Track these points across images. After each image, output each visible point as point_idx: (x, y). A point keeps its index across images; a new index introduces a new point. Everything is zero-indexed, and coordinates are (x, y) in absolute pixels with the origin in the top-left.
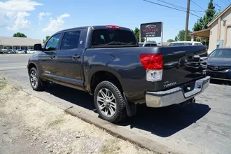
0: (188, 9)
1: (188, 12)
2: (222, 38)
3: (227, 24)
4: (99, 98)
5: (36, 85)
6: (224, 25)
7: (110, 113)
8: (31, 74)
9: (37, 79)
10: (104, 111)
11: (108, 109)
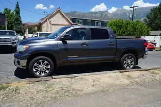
4: (125, 62)
5: (45, 73)
6: (50, 23)
7: (130, 67)
8: (35, 64)
9: (49, 66)
10: (127, 67)
11: (129, 65)
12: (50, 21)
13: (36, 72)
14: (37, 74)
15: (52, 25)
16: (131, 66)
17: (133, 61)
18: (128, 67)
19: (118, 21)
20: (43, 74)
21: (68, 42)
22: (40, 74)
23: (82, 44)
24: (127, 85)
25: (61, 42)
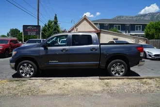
4: (112, 69)
5: (30, 74)
6: (77, 31)
7: (119, 74)
8: (21, 67)
9: (33, 69)
10: (115, 74)
11: (118, 72)
12: (77, 29)
13: (22, 73)
14: (23, 75)
16: (121, 74)
17: (123, 68)
18: (117, 75)
19: (158, 23)
20: (28, 76)
21: (49, 48)
22: (26, 75)
23: (62, 50)
24: (95, 92)
25: (43, 48)
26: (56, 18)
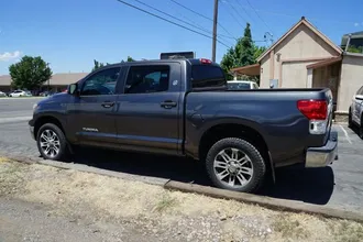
0: (215, 35)
1: (215, 39)
2: (276, 77)
3: (282, 58)
4: (217, 164)
5: (55, 153)
6: (278, 60)
7: (237, 182)
8: (42, 135)
10: (226, 179)
12: (279, 56)
15: (283, 63)
16: (244, 182)
17: (249, 165)
18: (231, 184)
22: (49, 153)
23: (103, 104)
26: (248, 33)
